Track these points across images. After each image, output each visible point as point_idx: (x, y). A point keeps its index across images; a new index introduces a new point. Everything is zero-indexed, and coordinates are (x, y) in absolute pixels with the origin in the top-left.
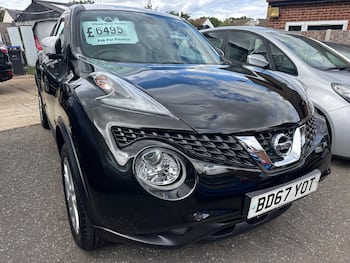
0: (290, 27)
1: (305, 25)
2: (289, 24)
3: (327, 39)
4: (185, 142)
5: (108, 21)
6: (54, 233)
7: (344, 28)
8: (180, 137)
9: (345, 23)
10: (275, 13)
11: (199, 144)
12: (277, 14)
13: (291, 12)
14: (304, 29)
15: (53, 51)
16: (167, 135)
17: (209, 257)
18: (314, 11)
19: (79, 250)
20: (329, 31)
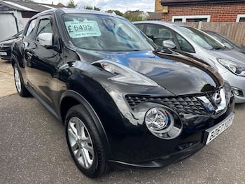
0: (175, 20)
1: (184, 18)
2: (174, 17)
3: (200, 27)
4: (170, 103)
5: (80, 21)
6: (65, 170)
7: (208, 21)
8: (167, 99)
9: (208, 17)
10: (165, 10)
11: (178, 103)
12: (167, 11)
13: (175, 9)
14: (184, 21)
15: (50, 44)
16: (159, 99)
17: (170, 172)
18: (189, 9)
19: (87, 179)
20: (201, 22)
